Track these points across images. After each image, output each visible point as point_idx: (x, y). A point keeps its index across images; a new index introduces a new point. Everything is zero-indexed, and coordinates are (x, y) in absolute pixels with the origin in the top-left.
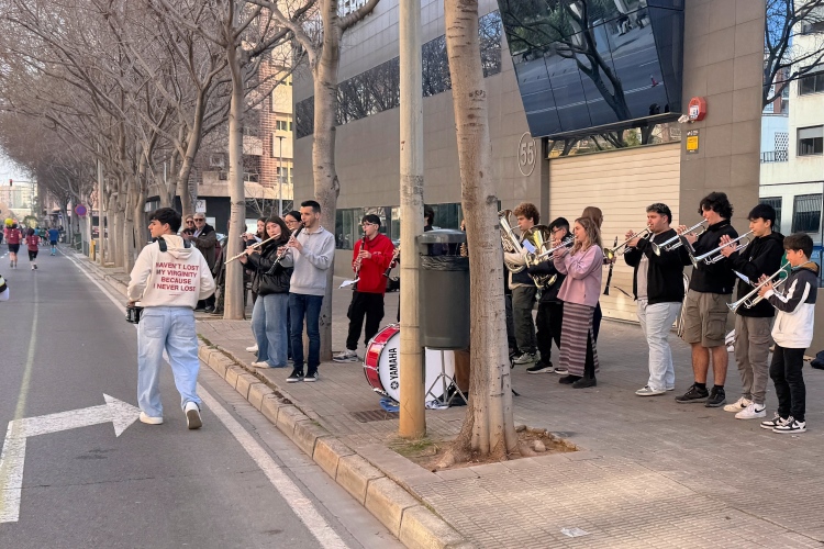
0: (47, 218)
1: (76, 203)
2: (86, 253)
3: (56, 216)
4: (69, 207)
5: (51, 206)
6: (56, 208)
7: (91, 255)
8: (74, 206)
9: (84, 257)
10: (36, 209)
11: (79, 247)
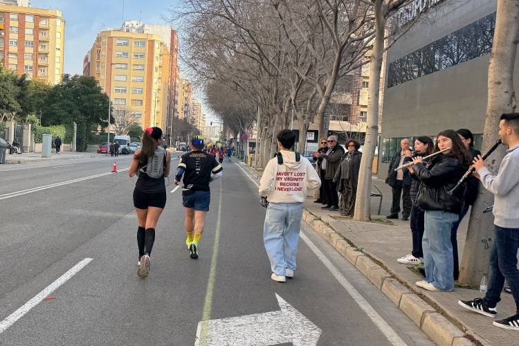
0: (227, 142)
1: (243, 133)
2: (246, 162)
3: (231, 141)
4: (238, 136)
5: (229, 136)
6: (232, 137)
7: (249, 163)
8: (241, 136)
9: (245, 164)
10: (221, 138)
11: (242, 158)
